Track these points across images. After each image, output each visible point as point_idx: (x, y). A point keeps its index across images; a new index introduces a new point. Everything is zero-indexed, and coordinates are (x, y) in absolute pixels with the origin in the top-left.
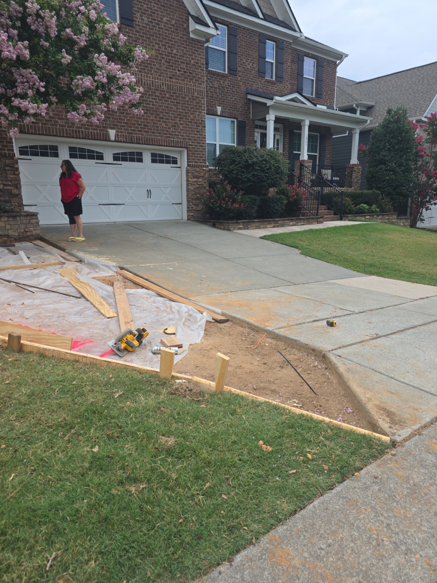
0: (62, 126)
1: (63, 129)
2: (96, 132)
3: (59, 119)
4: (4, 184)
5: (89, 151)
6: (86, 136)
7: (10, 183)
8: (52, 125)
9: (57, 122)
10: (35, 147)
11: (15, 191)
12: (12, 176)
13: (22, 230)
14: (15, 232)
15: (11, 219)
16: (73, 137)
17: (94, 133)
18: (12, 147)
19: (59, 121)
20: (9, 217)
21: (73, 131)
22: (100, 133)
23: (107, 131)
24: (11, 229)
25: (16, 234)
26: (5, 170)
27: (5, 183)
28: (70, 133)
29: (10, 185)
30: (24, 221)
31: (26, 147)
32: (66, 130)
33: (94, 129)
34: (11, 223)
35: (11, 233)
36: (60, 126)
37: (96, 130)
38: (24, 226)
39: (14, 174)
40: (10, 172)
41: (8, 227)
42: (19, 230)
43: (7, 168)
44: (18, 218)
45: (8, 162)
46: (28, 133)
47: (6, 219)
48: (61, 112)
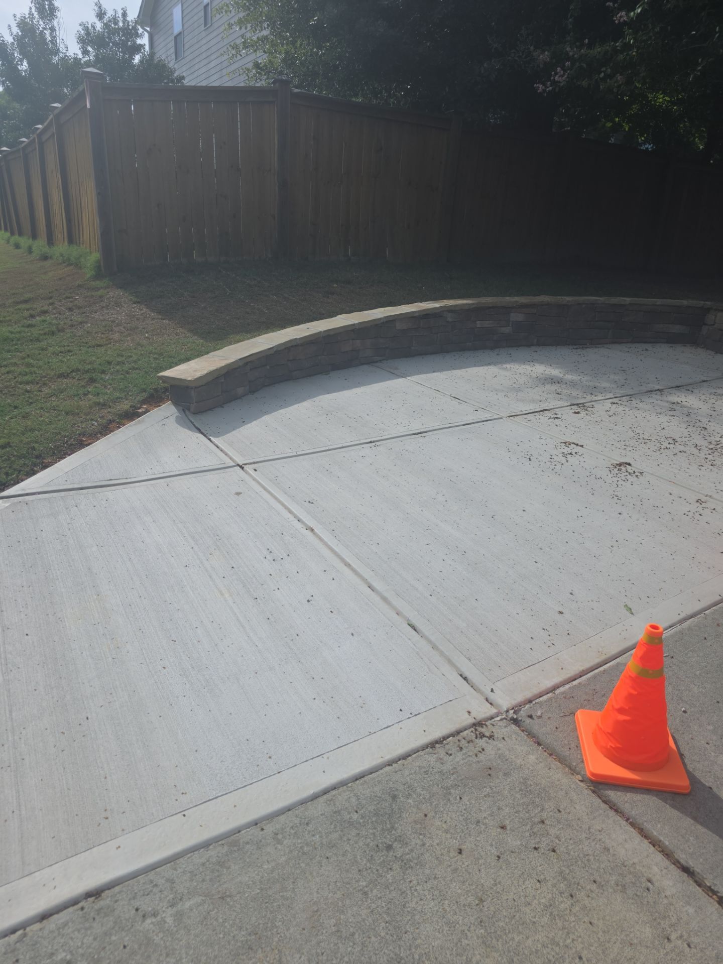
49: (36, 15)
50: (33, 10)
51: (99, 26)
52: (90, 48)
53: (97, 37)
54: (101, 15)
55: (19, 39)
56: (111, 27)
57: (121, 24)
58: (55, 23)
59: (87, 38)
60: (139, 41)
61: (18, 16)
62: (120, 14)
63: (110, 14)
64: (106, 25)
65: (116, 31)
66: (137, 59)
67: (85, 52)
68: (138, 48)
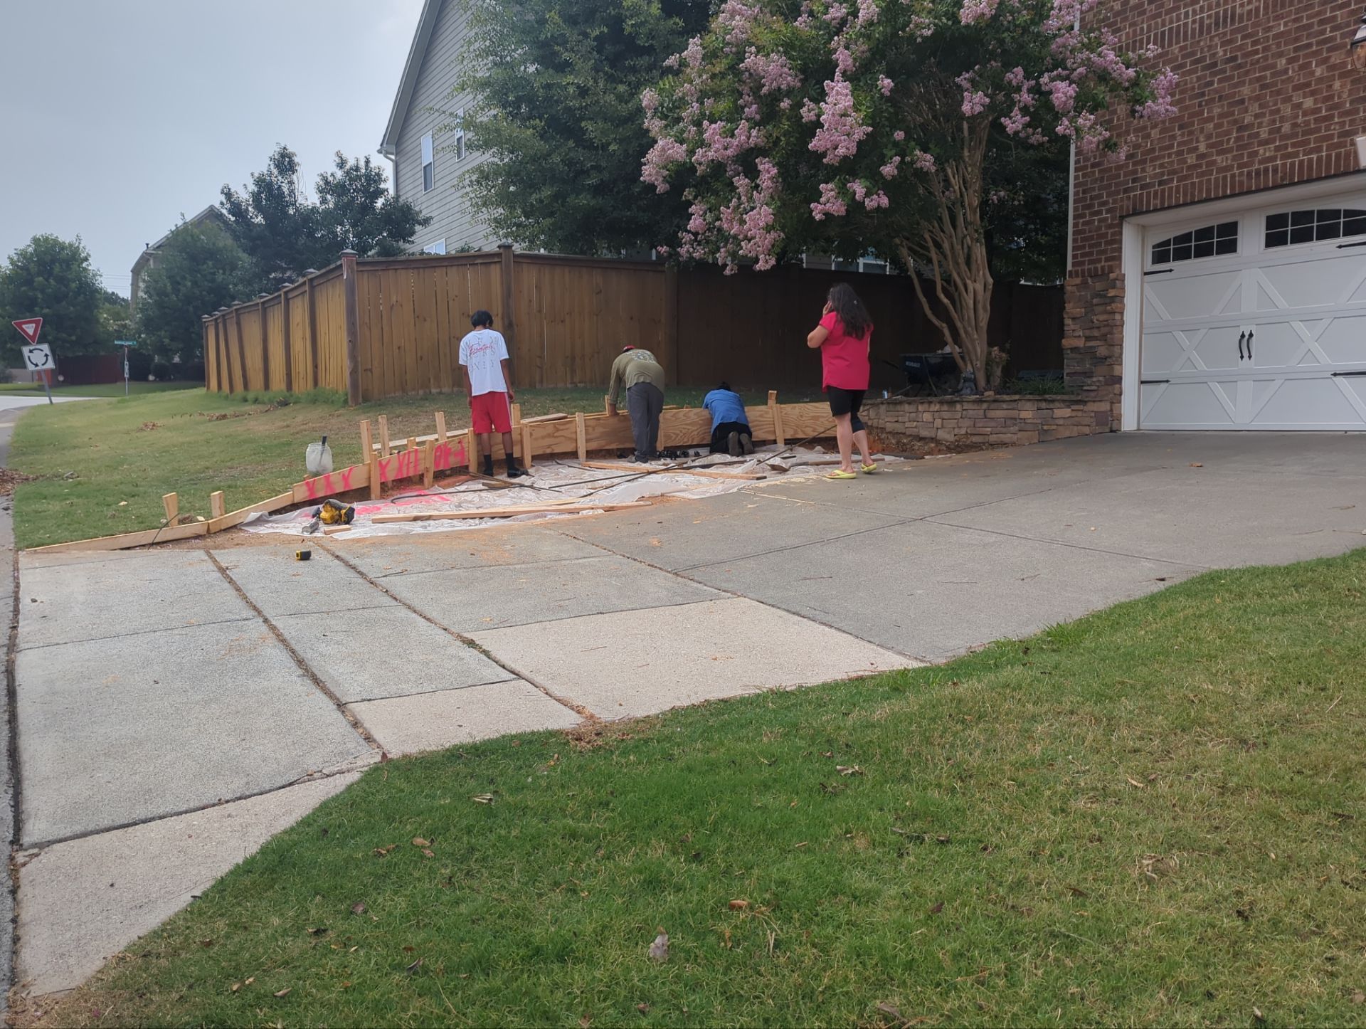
0: (1227, 169)
1: (1225, 178)
2: (1314, 156)
3: (1219, 153)
4: (1086, 337)
5: (1323, 215)
6: (1282, 179)
7: (1096, 333)
8: (1203, 174)
9: (1214, 162)
10: (1186, 238)
11: (1102, 351)
12: (1102, 318)
13: (963, 431)
14: (949, 433)
15: (945, 407)
16: (1249, 192)
17: (1310, 160)
18: (1120, 250)
19: (1219, 159)
20: (941, 403)
21: (1249, 174)
22: (1329, 156)
23: (1353, 144)
24: (943, 427)
25: (951, 438)
26: (1092, 305)
27: (1088, 333)
28: (1241, 183)
29: (1095, 338)
30: (971, 412)
31: (1167, 243)
32: (1233, 176)
33: (1311, 151)
34: (946, 415)
35: (942, 435)
36: (1220, 170)
37: (1319, 149)
38: (967, 423)
39: (1106, 312)
40: (1101, 308)
41: (938, 423)
42: (956, 431)
43: (1095, 301)
44: (958, 407)
45: (1099, 286)
46: (1148, 212)
47: (937, 407)
48: (1228, 133)
49: (275, 171)
50: (272, 167)
51: (339, 174)
52: (329, 197)
53: (336, 186)
54: (341, 164)
55: (256, 197)
56: (354, 173)
57: (363, 171)
58: (294, 177)
59: (327, 187)
60: (382, 186)
61: (256, 175)
62: (362, 164)
63: (351, 163)
64: (348, 173)
65: (359, 178)
66: (380, 203)
67: (324, 201)
68: (380, 193)
